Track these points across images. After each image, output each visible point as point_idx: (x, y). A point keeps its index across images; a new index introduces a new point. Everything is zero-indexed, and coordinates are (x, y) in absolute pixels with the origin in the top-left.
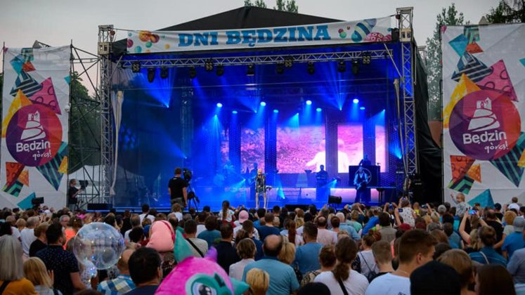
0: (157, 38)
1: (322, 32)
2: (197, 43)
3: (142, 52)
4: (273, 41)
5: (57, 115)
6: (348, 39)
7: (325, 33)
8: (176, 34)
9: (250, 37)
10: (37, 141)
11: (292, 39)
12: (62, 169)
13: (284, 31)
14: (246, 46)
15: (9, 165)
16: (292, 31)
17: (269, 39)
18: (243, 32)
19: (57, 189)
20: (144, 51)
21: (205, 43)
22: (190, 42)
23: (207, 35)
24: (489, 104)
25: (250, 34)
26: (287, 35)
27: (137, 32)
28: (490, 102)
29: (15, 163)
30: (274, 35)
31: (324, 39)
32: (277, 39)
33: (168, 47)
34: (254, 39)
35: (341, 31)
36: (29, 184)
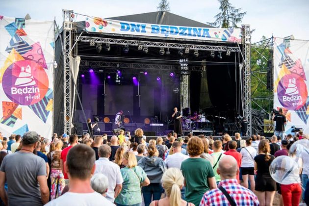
0: (106, 23)
1: (206, 33)
2: (133, 30)
3: (96, 31)
4: (178, 34)
5: (45, 69)
6: (220, 39)
7: (208, 33)
8: (118, 22)
9: (165, 30)
10: (29, 87)
11: (190, 35)
12: (49, 108)
13: (185, 29)
14: (163, 35)
15: (5, 103)
16: (190, 29)
17: (177, 33)
18: (161, 26)
19: (45, 122)
20: (98, 31)
21: (138, 31)
22: (128, 28)
23: (138, 26)
24: (294, 82)
25: (165, 29)
26: (187, 32)
27: (92, 17)
28: (295, 80)
29: (10, 103)
30: (180, 31)
31: (207, 37)
32: (181, 33)
33: (114, 30)
34: (168, 32)
35: (216, 33)
36: (23, 118)
